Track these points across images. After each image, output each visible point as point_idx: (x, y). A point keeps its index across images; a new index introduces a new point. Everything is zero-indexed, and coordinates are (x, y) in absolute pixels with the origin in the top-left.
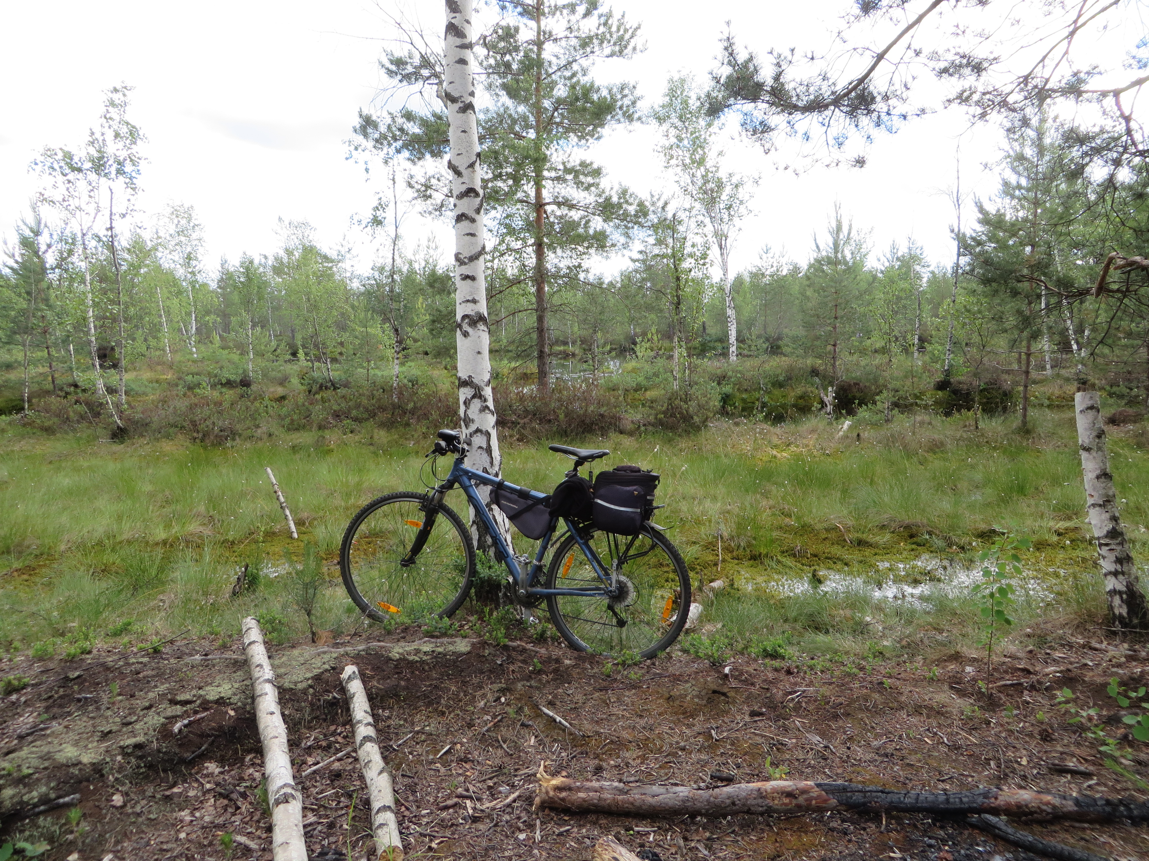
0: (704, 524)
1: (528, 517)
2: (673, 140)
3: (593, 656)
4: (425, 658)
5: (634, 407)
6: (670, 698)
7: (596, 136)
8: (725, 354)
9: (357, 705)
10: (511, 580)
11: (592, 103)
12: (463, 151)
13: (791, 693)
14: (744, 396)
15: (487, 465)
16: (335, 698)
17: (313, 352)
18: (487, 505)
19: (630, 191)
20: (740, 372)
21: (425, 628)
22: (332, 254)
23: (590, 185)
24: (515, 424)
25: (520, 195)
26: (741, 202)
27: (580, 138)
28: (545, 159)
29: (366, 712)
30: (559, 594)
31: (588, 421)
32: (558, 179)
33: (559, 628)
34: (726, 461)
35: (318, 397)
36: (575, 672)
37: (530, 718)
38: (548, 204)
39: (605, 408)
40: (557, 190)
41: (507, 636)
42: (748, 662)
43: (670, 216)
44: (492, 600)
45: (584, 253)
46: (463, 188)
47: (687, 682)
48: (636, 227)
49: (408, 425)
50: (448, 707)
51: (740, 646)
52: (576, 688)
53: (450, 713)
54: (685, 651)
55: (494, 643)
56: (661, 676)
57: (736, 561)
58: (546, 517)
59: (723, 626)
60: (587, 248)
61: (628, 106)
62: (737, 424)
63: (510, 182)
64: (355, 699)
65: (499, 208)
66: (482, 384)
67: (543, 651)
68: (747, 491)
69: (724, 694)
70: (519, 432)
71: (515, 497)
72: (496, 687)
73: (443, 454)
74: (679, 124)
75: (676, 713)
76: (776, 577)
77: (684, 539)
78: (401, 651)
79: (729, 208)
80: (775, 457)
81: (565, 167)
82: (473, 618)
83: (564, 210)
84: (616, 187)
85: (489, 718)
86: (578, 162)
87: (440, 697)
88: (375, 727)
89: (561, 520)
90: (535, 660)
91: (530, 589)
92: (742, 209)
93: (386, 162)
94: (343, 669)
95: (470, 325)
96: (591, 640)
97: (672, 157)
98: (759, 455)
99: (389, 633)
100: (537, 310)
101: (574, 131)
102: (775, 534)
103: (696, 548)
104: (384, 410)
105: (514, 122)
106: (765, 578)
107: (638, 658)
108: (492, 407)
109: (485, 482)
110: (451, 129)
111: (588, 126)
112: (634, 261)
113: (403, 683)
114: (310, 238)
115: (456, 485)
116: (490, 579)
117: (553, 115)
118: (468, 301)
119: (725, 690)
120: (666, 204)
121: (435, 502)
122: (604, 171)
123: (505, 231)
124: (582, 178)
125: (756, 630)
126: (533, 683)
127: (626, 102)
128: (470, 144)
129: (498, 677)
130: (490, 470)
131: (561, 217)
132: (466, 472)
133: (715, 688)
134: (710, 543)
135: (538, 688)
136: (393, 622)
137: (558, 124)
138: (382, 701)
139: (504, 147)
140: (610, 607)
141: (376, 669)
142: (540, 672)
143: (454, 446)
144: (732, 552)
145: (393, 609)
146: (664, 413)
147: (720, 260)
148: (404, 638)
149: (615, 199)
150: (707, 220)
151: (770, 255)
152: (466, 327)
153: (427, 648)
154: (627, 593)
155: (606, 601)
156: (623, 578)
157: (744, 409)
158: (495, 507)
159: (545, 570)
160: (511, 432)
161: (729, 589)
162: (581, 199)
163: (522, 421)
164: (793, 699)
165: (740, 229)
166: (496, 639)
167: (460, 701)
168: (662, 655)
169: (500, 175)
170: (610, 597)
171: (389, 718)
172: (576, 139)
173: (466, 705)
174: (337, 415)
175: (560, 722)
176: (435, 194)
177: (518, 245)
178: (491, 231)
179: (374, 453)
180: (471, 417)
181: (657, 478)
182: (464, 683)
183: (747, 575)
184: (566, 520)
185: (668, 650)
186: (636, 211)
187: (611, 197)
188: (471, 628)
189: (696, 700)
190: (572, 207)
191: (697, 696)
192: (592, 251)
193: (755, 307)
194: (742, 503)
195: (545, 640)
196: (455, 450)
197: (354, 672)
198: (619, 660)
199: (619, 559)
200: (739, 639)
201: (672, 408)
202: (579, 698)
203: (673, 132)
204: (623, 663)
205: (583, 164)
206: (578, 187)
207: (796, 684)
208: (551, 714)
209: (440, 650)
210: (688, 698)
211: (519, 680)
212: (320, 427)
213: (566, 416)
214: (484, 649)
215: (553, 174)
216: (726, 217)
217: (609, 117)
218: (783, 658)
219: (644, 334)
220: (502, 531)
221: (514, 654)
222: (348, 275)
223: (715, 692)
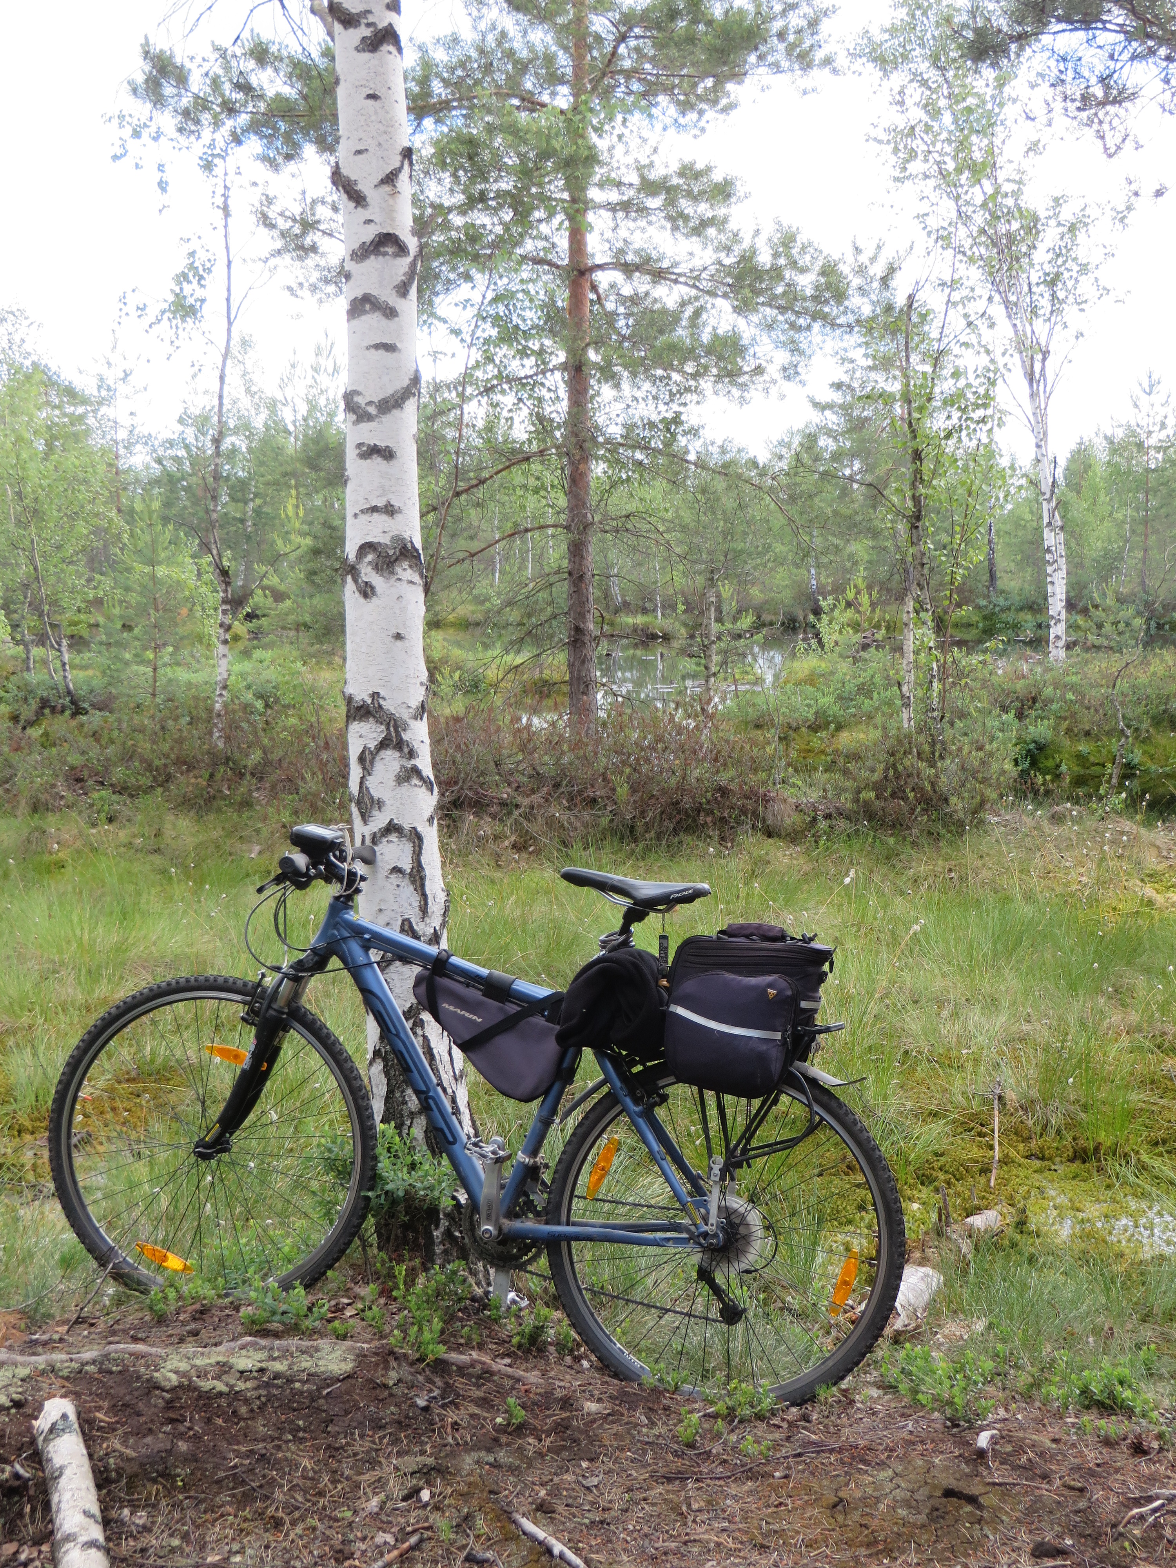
0: (961, 1068)
1: (506, 1043)
2: (917, 114)
3: (656, 1392)
4: (241, 1386)
5: (804, 768)
6: (838, 1505)
7: (724, 102)
8: (1039, 643)
9: (67, 1496)
10: (463, 1198)
11: (710, 23)
12: (370, 144)
13: (1138, 1502)
14: (1083, 747)
15: (413, 915)
16: (17, 1476)
17: (30, 621)
18: (408, 1014)
19: (801, 239)
20: (1073, 688)
21: (246, 1311)
22: (86, 385)
23: (704, 224)
24: (507, 806)
25: (529, 246)
26: (1084, 269)
27: (685, 107)
28: (591, 159)
29: (87, 1514)
30: (578, 1238)
31: (687, 803)
32: (625, 206)
33: (577, 1322)
34: (1028, 910)
35: (35, 733)
36: (607, 1433)
37: (489, 1542)
38: (600, 267)
39: (731, 773)
40: (623, 233)
41: (444, 1338)
42: (1040, 1422)
43: (900, 301)
44: (415, 1247)
45: (688, 390)
46: (369, 234)
47: (882, 1465)
48: (817, 326)
49: (246, 804)
50: (291, 1509)
51: (1023, 1379)
52: (608, 1472)
53: (294, 1523)
54: (888, 1387)
55: (414, 1355)
56: (820, 1448)
57: (1037, 1164)
58: (551, 1047)
59: (990, 1326)
60: (695, 376)
61: (799, 32)
62: (1057, 819)
63: (507, 215)
64: (63, 1481)
65: (477, 276)
66: (404, 714)
67: (533, 1377)
68: (1073, 987)
69: (972, 1500)
70: (517, 827)
71: (474, 994)
72: (411, 1463)
73: (302, 886)
74: (932, 75)
75: (849, 1543)
76: (1133, 1204)
77: (909, 1104)
78: (184, 1366)
79: (1052, 281)
80: (1150, 903)
81: (642, 177)
82: (368, 1291)
83: (641, 284)
84: (768, 230)
85: (390, 1539)
86: (675, 167)
87: (272, 1483)
88: (108, 1551)
89: (588, 1053)
90: (511, 1400)
91: (507, 1224)
92: (1086, 286)
93: (208, 166)
94: (40, 1408)
95: (377, 568)
96: (655, 1354)
97: (912, 154)
98: (1110, 897)
99: (161, 1320)
100: (567, 528)
101: (668, 90)
102: (1137, 1098)
103: (937, 1127)
104: (191, 768)
105: (522, 67)
106: (1104, 1208)
107: (767, 1403)
108: (428, 771)
109: (405, 955)
110: (341, 92)
111: (702, 78)
112: (822, 407)
113: (183, 1446)
114: (27, 347)
115: (334, 962)
116: (409, 1196)
117: (614, 53)
118: (374, 509)
119: (975, 1489)
120: (892, 270)
121: (280, 1003)
122: (740, 189)
123: (494, 332)
124: (685, 205)
125: (1068, 1340)
126: (502, 1456)
127: (795, 20)
128: (388, 127)
129: (416, 1438)
130: (419, 927)
131: (634, 300)
132: (358, 931)
133: (950, 1482)
134: (974, 1117)
135: (513, 1470)
136: (172, 1294)
137: (629, 74)
138: (131, 1487)
139: (490, 129)
140: (705, 1275)
141: (121, 1408)
142: (520, 1429)
143: (330, 865)
144: (1027, 1140)
145: (174, 1262)
146: (878, 787)
147: (1029, 409)
148: (195, 1334)
149: (764, 259)
150: (998, 311)
151: (1157, 398)
152: (368, 574)
153: (244, 1362)
154: (746, 1239)
155: (696, 1259)
156: (737, 1203)
157: (1079, 781)
158: (426, 1016)
159: (546, 1177)
160: (498, 828)
161: (1010, 1231)
162: (682, 256)
163: (525, 802)
164: (1142, 1518)
165: (1079, 335)
166: (418, 1345)
167: (321, 1494)
168: (829, 1394)
169: (483, 197)
170: (705, 1249)
171: (146, 1529)
172: (672, 111)
173: (336, 1505)
174: (77, 779)
175: (562, 1556)
176: (325, 244)
177: (524, 367)
178: (456, 332)
179: (164, 872)
180: (375, 794)
181: (825, 956)
182: (334, 1451)
183: (1062, 1200)
184: (600, 1054)
185: (844, 1384)
186: (817, 288)
187: (754, 252)
188: (360, 1315)
189: (902, 1512)
190: (659, 275)
191: (906, 1504)
192: (706, 384)
193: (1120, 524)
194: (1061, 1019)
195: (542, 1350)
196: (331, 875)
197: (64, 1417)
198: (720, 1407)
199: (730, 1153)
200: (1025, 1361)
201: (898, 777)
202: (615, 1496)
203: (915, 93)
204: (730, 1415)
205: (688, 171)
206: (675, 228)
207: (1152, 1479)
208: (541, 1534)
209: (279, 1366)
210: (882, 1507)
211: (468, 1448)
212: (36, 808)
213: (634, 790)
214: (387, 1368)
215: (613, 196)
216: (1045, 303)
217: (752, 58)
218: (1129, 1412)
219: (839, 589)
220: (447, 1078)
221: (460, 1383)
222: (122, 435)
223: (949, 1493)
